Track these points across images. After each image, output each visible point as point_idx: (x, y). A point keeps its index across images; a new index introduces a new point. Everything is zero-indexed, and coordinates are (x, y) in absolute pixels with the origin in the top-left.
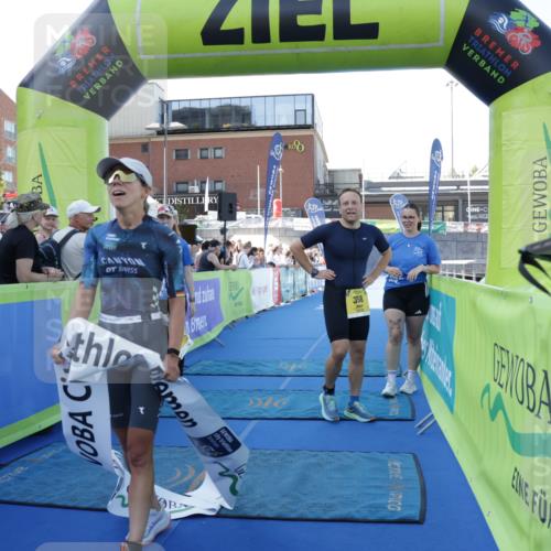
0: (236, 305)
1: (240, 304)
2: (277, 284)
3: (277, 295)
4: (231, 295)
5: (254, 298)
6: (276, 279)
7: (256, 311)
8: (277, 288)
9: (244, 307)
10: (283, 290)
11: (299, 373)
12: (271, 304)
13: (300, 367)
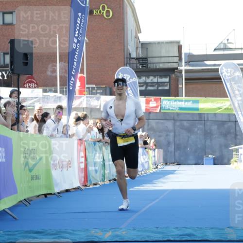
0: (33, 178)
1: (38, 178)
2: (83, 160)
3: (83, 175)
4: (27, 164)
5: (55, 173)
6: (82, 154)
7: (57, 190)
8: (83, 166)
9: (42, 181)
10: (91, 168)
11: (118, 239)
12: (77, 184)
13: (118, 233)
